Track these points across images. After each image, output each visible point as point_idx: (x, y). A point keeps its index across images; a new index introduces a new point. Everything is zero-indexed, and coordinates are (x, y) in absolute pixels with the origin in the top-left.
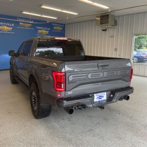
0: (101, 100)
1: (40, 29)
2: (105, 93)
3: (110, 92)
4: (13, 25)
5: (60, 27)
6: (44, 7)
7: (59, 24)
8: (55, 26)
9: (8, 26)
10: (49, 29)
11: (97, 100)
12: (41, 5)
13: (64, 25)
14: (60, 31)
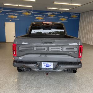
0: (48, 68)
1: (61, 18)
2: (52, 63)
3: (57, 63)
4: (44, 16)
5: (76, 15)
6: (55, 3)
7: (75, 13)
8: (72, 15)
9: (41, 17)
10: (67, 17)
11: (45, 67)
12: (54, 2)
13: (80, 14)
14: (76, 18)
